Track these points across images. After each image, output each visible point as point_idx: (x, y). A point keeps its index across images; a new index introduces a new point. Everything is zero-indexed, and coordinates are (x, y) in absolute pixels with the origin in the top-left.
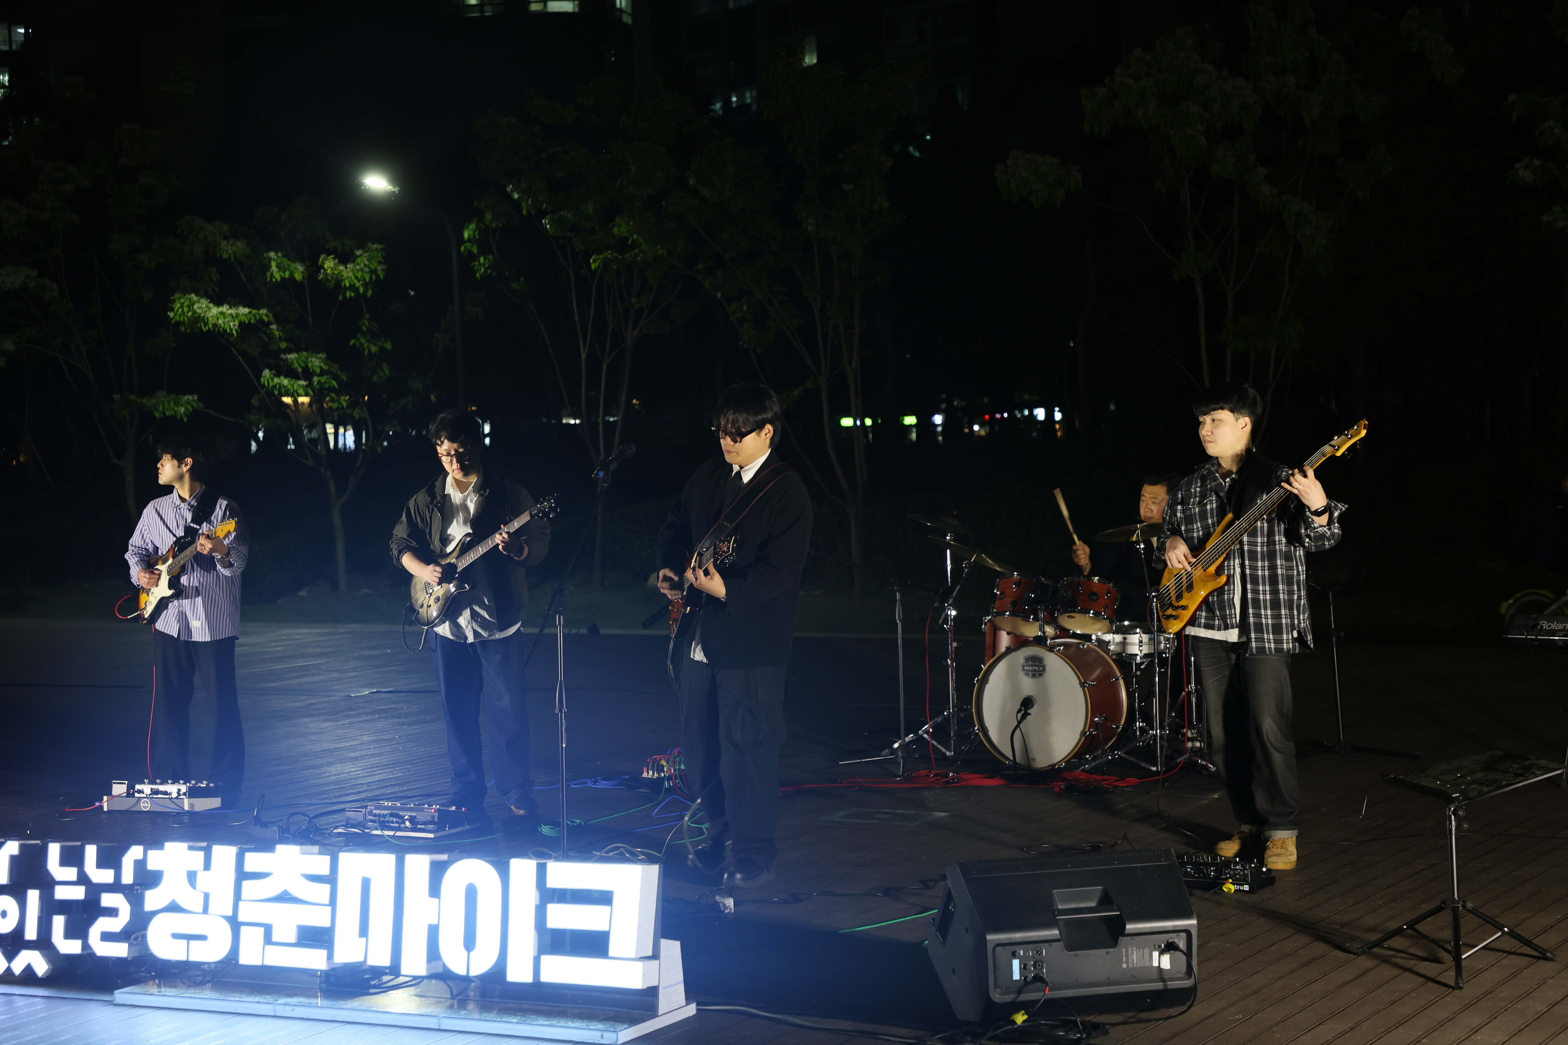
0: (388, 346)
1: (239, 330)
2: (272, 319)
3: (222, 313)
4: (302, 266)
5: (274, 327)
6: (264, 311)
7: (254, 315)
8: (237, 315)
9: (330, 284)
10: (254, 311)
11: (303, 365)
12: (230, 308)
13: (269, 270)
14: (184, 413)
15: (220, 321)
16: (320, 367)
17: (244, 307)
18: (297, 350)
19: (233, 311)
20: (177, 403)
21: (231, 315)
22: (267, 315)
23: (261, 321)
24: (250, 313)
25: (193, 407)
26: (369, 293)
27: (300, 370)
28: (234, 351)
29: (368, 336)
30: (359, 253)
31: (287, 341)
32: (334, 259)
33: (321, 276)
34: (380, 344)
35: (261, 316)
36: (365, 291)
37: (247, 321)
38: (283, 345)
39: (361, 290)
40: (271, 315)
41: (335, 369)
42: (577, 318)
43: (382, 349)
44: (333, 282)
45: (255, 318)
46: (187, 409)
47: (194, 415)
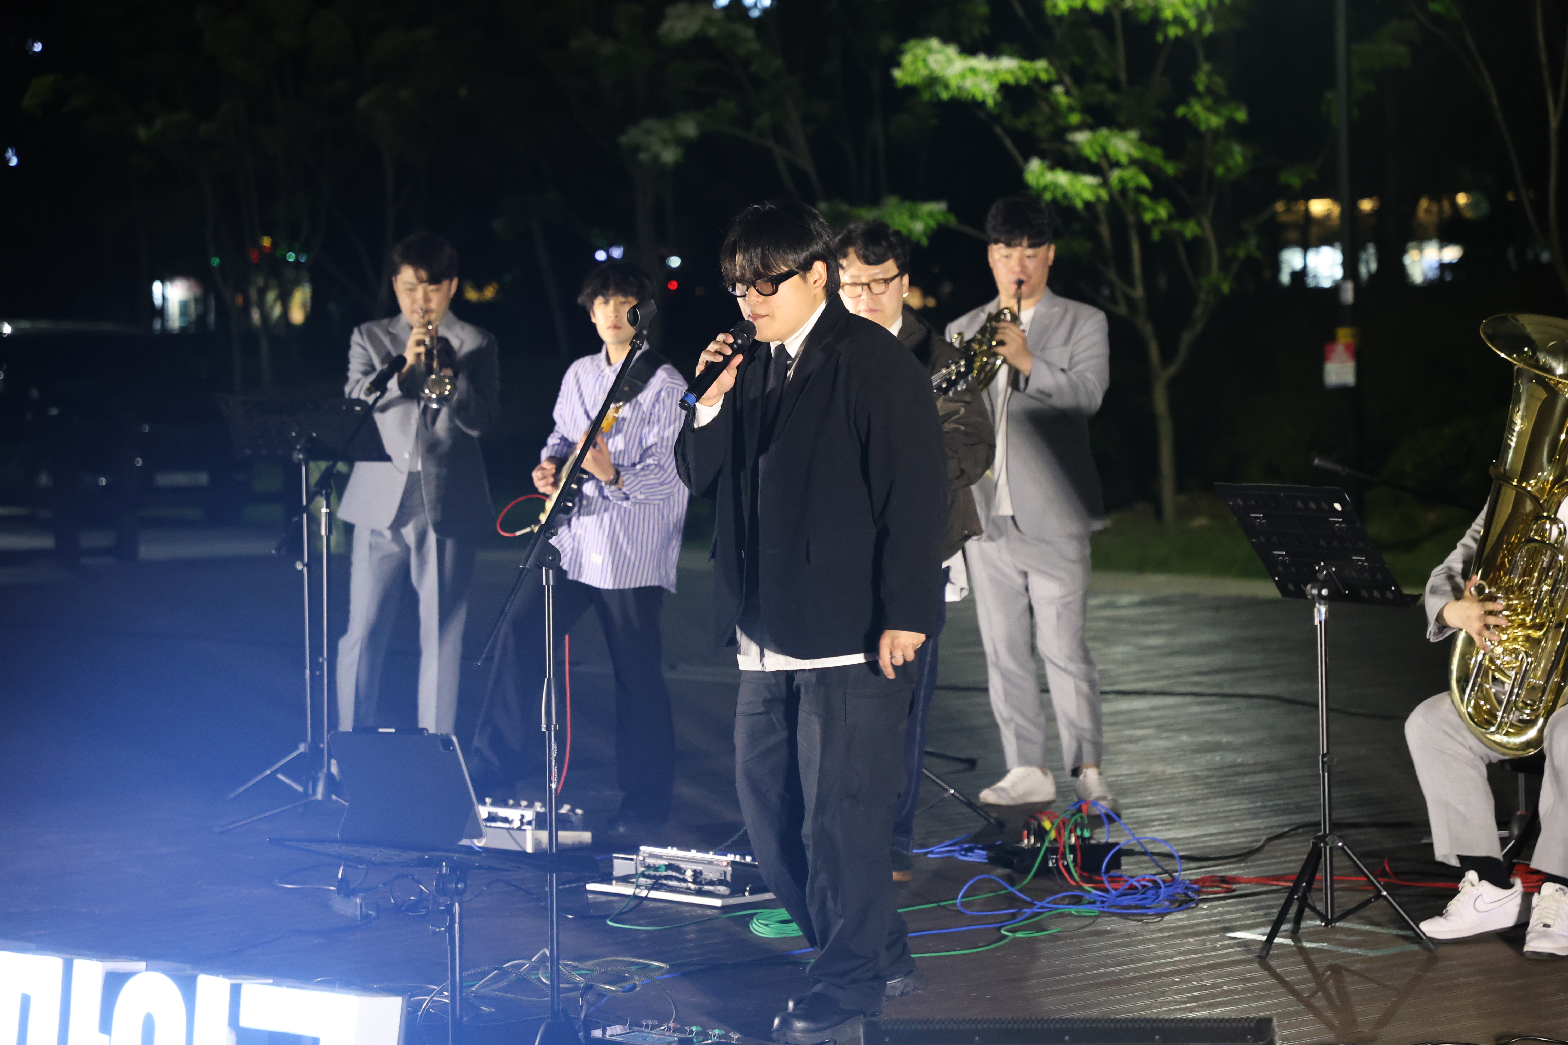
0: (1241, 116)
1: (998, 96)
2: (1055, 77)
3: (973, 70)
5: (1059, 89)
6: (1041, 65)
7: (1026, 71)
9: (1143, 15)
10: (1027, 64)
11: (1099, 150)
12: (988, 60)
14: (924, 232)
15: (968, 83)
16: (1128, 154)
17: (1012, 57)
19: (991, 65)
20: (913, 216)
21: (986, 72)
22: (1047, 71)
23: (1036, 80)
24: (1019, 67)
25: (937, 222)
26: (1208, 28)
27: (1094, 159)
29: (1208, 101)
34: (1226, 112)
35: (1036, 71)
36: (1201, 24)
37: (1013, 82)
38: (1075, 118)
39: (1193, 24)
40: (1052, 70)
41: (1156, 155)
43: (1231, 122)
44: (1148, 13)
45: (1027, 76)
46: (927, 226)
47: (939, 234)
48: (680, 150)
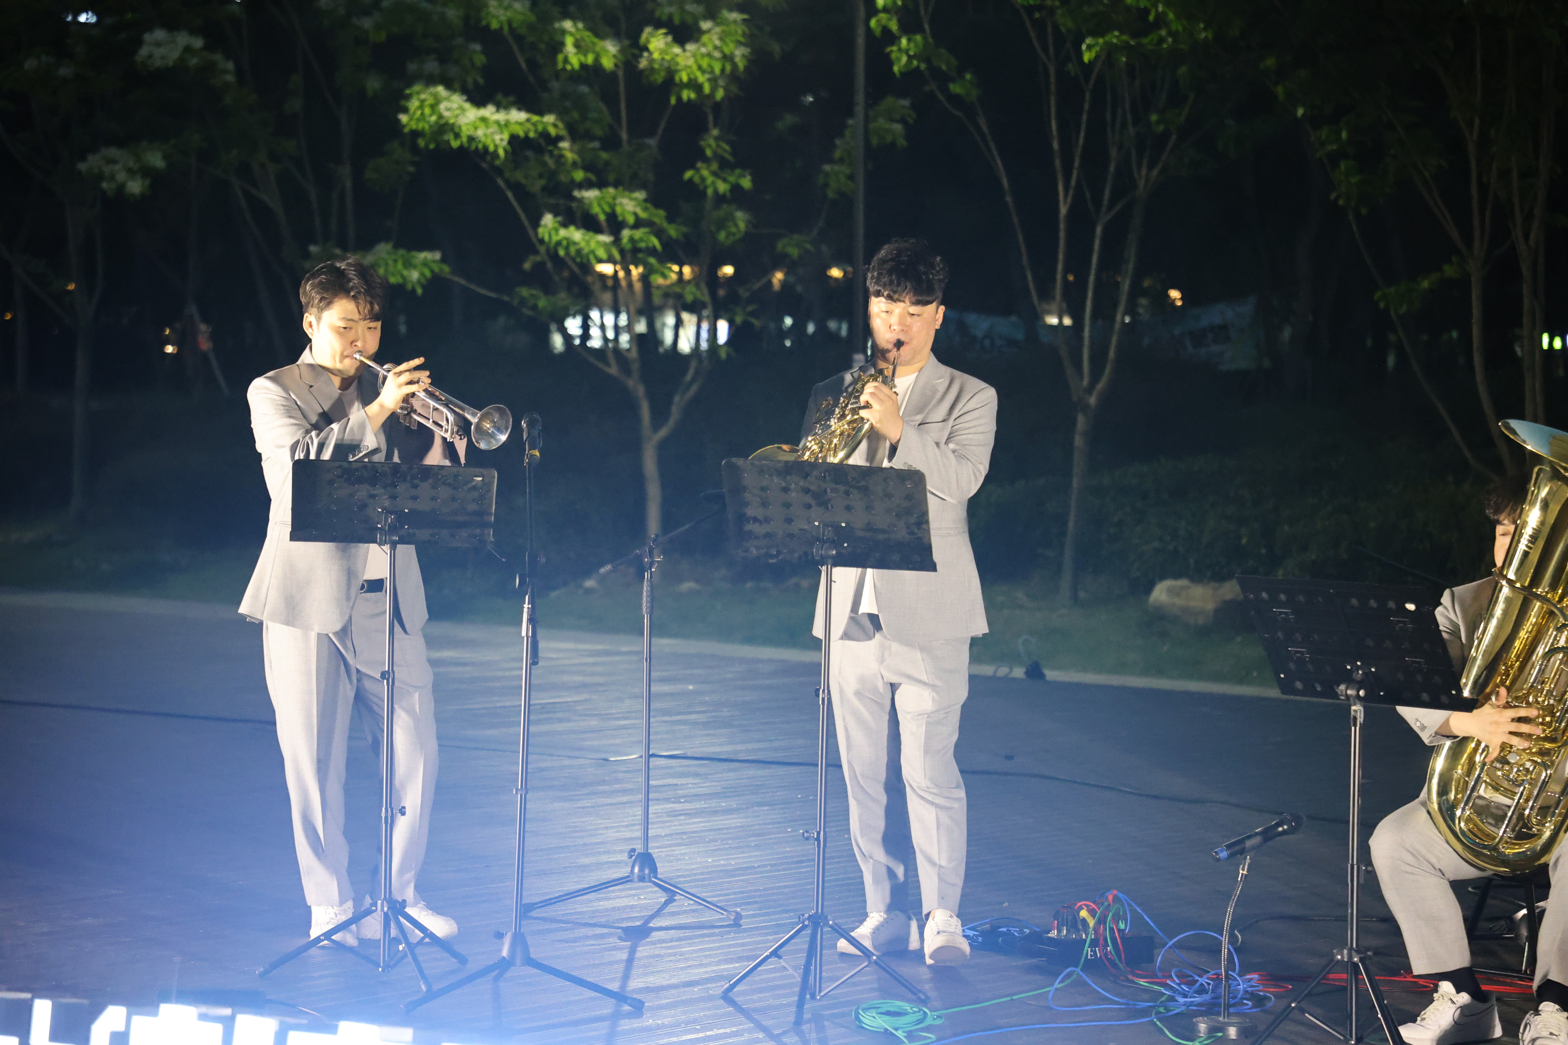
1: (509, 148)
2: (563, 132)
4: (614, 46)
6: (550, 119)
7: (534, 124)
8: (507, 124)
9: (657, 77)
10: (535, 118)
11: (607, 209)
12: (498, 111)
13: (561, 51)
14: (419, 282)
17: (519, 109)
18: (601, 185)
19: (501, 116)
20: (408, 264)
21: (497, 123)
22: (555, 126)
25: (432, 271)
27: (602, 217)
28: (500, 182)
29: (715, 166)
30: (705, 25)
31: (586, 168)
32: (666, 34)
33: (643, 64)
34: (732, 179)
35: (545, 125)
36: (714, 89)
37: (522, 134)
38: (579, 175)
39: (707, 89)
40: (561, 125)
41: (659, 216)
42: (1056, 145)
43: (736, 188)
44: (663, 74)
45: (536, 131)
46: (422, 274)
47: (434, 283)
48: (147, 182)
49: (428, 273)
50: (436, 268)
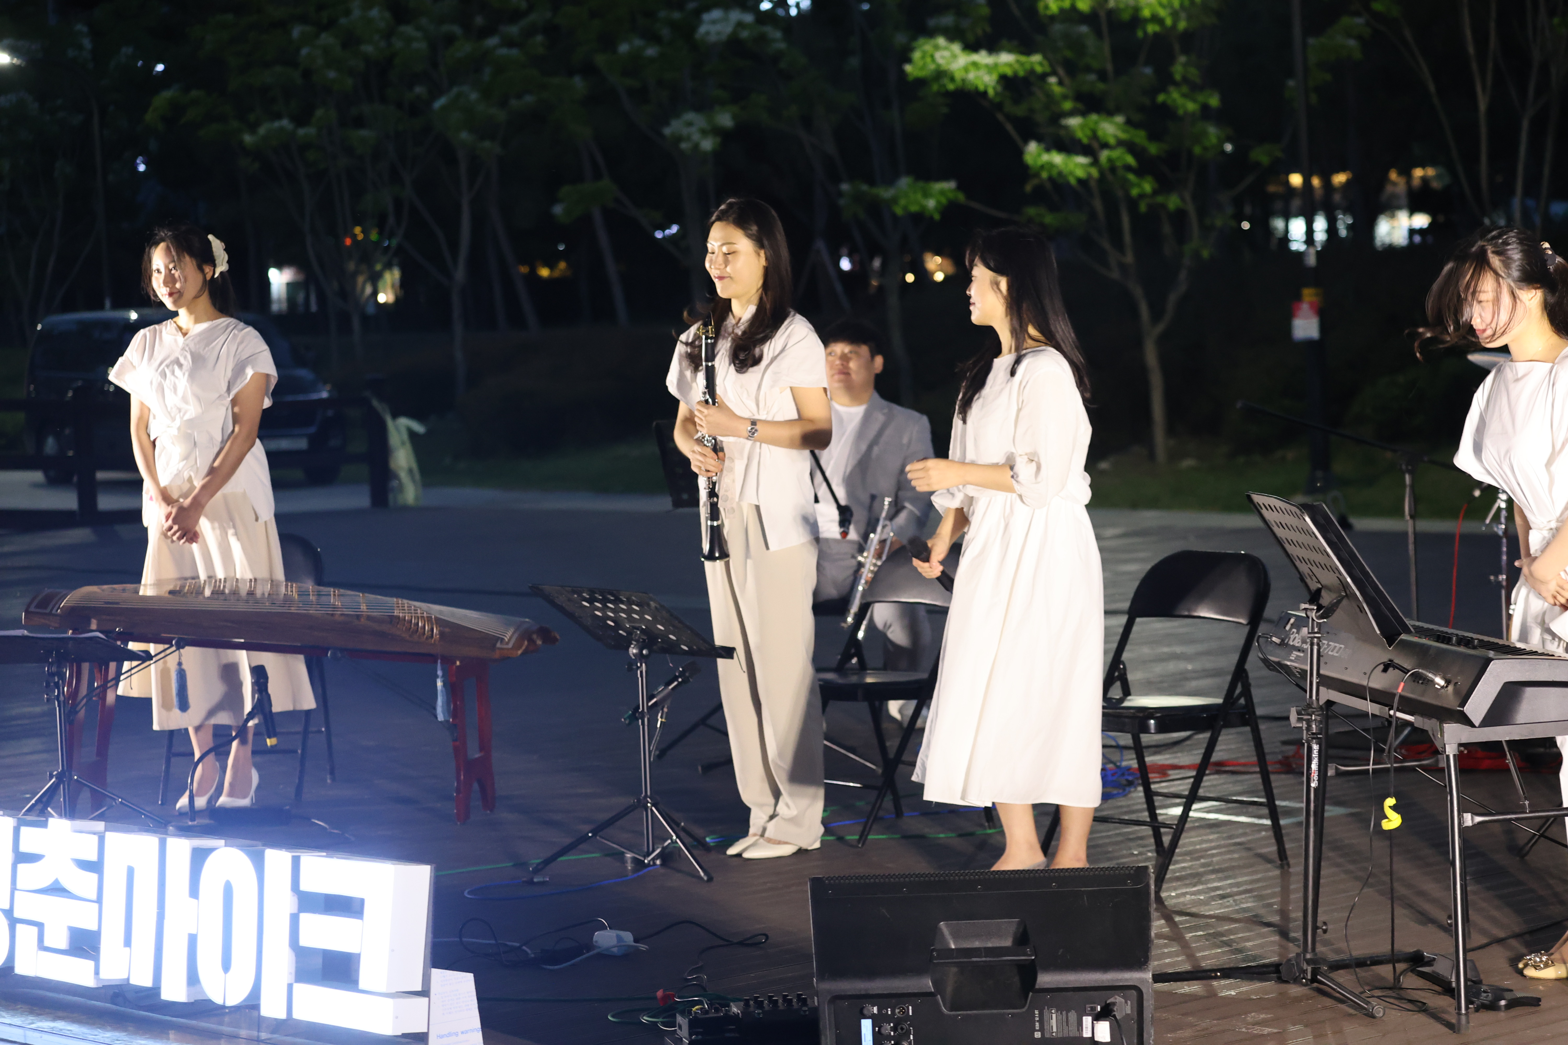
0: (1214, 101)
3: (975, 64)
5: (1053, 80)
6: (1036, 58)
8: (996, 65)
10: (1023, 59)
12: (989, 55)
15: (972, 76)
16: (1116, 137)
18: (1084, 114)
19: (991, 60)
20: (926, 195)
21: (987, 66)
22: (1041, 64)
23: (1032, 72)
24: (1018, 61)
26: (1182, 25)
29: (1185, 89)
34: (1201, 98)
35: (1032, 63)
36: (1175, 21)
38: (1068, 105)
39: (1169, 22)
40: (1046, 63)
41: (1140, 137)
43: (1205, 107)
44: (1129, 12)
46: (938, 202)
47: (950, 210)
48: (718, 140)
49: (944, 201)
50: (951, 195)
